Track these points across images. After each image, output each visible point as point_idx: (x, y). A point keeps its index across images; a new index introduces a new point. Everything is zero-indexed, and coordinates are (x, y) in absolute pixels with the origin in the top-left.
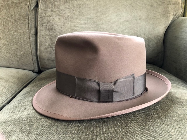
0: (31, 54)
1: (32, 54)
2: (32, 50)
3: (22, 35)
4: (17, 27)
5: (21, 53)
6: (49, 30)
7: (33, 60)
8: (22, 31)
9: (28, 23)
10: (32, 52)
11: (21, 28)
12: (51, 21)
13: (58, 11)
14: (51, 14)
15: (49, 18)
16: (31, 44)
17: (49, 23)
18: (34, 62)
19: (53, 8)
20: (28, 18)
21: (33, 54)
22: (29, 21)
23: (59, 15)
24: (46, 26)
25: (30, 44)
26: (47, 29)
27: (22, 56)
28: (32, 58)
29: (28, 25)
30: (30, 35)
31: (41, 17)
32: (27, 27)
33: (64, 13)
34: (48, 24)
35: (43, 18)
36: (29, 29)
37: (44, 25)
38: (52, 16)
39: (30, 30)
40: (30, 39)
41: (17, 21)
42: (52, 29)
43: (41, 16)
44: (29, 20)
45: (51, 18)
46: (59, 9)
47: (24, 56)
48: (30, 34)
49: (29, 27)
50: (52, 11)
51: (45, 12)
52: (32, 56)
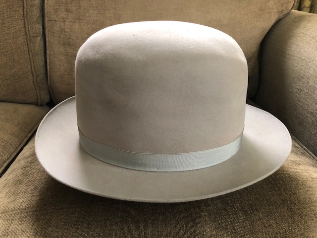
0: (30, 72)
1: (32, 73)
2: (33, 66)
3: (13, 38)
4: (4, 24)
5: (14, 70)
6: (64, 44)
7: (35, 83)
8: (13, 31)
9: (24, 17)
10: (33, 69)
11: (11, 26)
12: (67, 30)
13: (77, 12)
14: (65, 16)
15: (62, 24)
16: (31, 54)
17: (64, 33)
18: (36, 87)
19: (70, 5)
20: (23, 7)
21: (34, 73)
22: (25, 12)
23: (79, 19)
24: (60, 37)
25: (29, 55)
26: (62, 43)
27: (14, 77)
28: (32, 80)
29: (24, 20)
30: (29, 38)
31: (51, 20)
32: (21, 22)
33: (87, 15)
34: (62, 35)
35: (54, 22)
36: (25, 27)
37: (56, 35)
38: (67, 20)
39: (27, 29)
40: (27, 45)
41: (3, 13)
42: (69, 44)
43: (49, 19)
44: (25, 10)
45: (67, 23)
46: (80, 7)
47: (18, 76)
48: (28, 36)
49: (24, 22)
50: (67, 11)
51: (56, 11)
52: (33, 75)
